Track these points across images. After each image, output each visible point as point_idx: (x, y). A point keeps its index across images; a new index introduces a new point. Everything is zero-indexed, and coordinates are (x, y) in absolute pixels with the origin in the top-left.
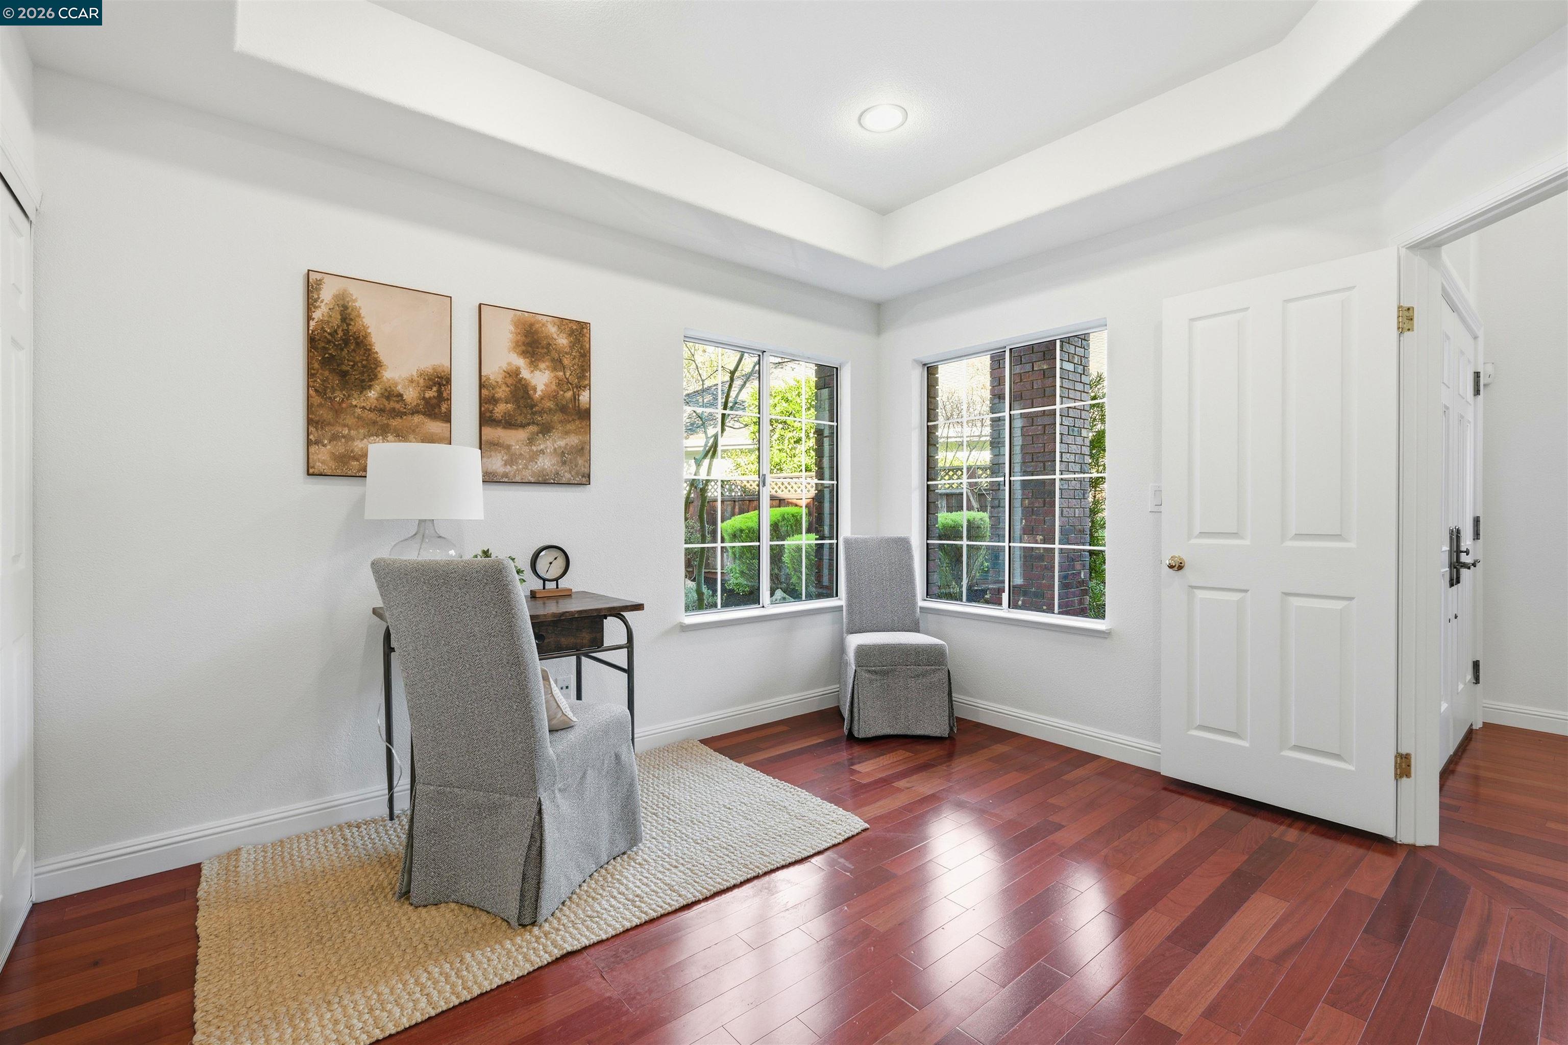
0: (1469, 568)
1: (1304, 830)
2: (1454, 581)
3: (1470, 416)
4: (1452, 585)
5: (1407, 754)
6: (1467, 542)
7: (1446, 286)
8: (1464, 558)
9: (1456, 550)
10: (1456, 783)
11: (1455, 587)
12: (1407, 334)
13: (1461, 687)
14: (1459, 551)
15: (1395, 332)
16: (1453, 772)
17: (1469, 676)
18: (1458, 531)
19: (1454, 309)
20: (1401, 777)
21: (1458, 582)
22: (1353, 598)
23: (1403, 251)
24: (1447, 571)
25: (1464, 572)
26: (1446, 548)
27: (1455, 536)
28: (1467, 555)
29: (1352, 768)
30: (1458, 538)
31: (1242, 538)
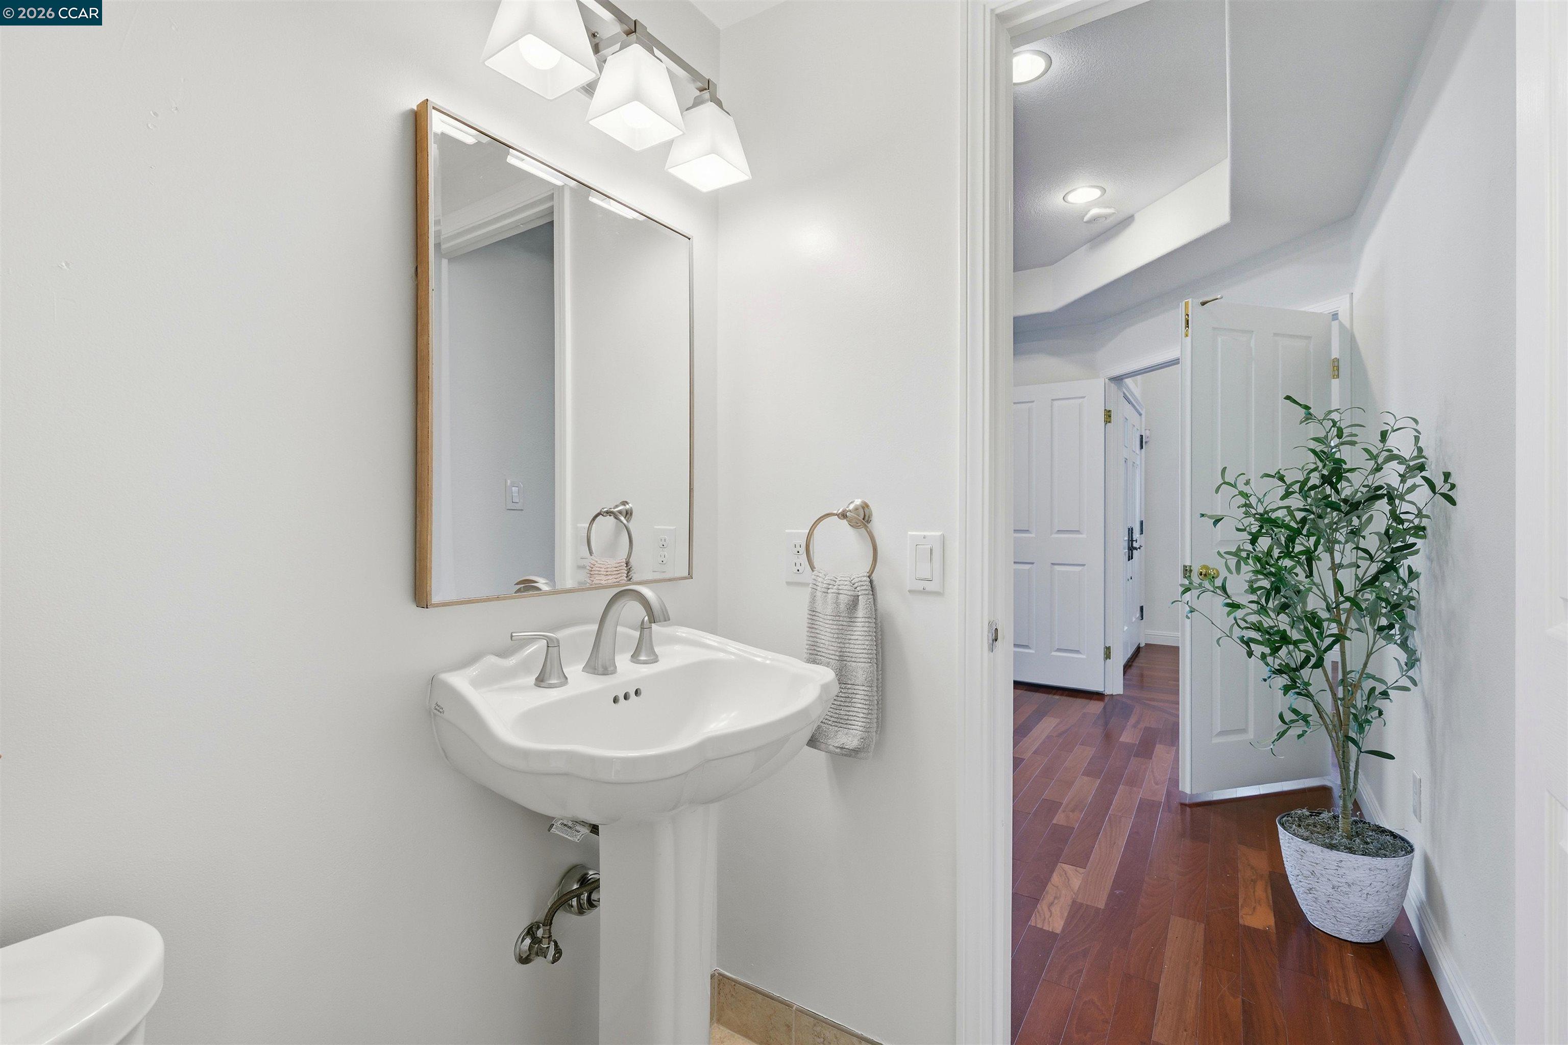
0: (1137, 550)
1: (1062, 695)
2: (1130, 557)
3: (1138, 462)
4: (1129, 560)
5: (1109, 647)
6: (1136, 535)
7: (1127, 394)
8: (1135, 545)
9: (1131, 540)
10: (1134, 671)
11: (1131, 561)
12: (1108, 424)
13: (1134, 619)
14: (1132, 541)
15: (1103, 424)
16: (1130, 666)
17: (1138, 614)
18: (1132, 529)
19: (1129, 402)
20: (1106, 659)
21: (1132, 558)
22: (1085, 565)
23: (1107, 380)
24: (1126, 552)
25: (1135, 551)
26: (1126, 538)
27: (1131, 531)
28: (1136, 542)
29: (1085, 657)
30: (1132, 533)
31: (1031, 533)
